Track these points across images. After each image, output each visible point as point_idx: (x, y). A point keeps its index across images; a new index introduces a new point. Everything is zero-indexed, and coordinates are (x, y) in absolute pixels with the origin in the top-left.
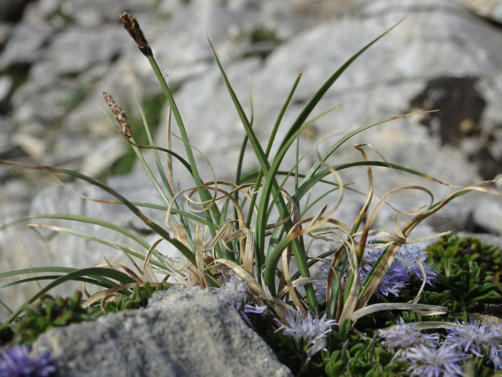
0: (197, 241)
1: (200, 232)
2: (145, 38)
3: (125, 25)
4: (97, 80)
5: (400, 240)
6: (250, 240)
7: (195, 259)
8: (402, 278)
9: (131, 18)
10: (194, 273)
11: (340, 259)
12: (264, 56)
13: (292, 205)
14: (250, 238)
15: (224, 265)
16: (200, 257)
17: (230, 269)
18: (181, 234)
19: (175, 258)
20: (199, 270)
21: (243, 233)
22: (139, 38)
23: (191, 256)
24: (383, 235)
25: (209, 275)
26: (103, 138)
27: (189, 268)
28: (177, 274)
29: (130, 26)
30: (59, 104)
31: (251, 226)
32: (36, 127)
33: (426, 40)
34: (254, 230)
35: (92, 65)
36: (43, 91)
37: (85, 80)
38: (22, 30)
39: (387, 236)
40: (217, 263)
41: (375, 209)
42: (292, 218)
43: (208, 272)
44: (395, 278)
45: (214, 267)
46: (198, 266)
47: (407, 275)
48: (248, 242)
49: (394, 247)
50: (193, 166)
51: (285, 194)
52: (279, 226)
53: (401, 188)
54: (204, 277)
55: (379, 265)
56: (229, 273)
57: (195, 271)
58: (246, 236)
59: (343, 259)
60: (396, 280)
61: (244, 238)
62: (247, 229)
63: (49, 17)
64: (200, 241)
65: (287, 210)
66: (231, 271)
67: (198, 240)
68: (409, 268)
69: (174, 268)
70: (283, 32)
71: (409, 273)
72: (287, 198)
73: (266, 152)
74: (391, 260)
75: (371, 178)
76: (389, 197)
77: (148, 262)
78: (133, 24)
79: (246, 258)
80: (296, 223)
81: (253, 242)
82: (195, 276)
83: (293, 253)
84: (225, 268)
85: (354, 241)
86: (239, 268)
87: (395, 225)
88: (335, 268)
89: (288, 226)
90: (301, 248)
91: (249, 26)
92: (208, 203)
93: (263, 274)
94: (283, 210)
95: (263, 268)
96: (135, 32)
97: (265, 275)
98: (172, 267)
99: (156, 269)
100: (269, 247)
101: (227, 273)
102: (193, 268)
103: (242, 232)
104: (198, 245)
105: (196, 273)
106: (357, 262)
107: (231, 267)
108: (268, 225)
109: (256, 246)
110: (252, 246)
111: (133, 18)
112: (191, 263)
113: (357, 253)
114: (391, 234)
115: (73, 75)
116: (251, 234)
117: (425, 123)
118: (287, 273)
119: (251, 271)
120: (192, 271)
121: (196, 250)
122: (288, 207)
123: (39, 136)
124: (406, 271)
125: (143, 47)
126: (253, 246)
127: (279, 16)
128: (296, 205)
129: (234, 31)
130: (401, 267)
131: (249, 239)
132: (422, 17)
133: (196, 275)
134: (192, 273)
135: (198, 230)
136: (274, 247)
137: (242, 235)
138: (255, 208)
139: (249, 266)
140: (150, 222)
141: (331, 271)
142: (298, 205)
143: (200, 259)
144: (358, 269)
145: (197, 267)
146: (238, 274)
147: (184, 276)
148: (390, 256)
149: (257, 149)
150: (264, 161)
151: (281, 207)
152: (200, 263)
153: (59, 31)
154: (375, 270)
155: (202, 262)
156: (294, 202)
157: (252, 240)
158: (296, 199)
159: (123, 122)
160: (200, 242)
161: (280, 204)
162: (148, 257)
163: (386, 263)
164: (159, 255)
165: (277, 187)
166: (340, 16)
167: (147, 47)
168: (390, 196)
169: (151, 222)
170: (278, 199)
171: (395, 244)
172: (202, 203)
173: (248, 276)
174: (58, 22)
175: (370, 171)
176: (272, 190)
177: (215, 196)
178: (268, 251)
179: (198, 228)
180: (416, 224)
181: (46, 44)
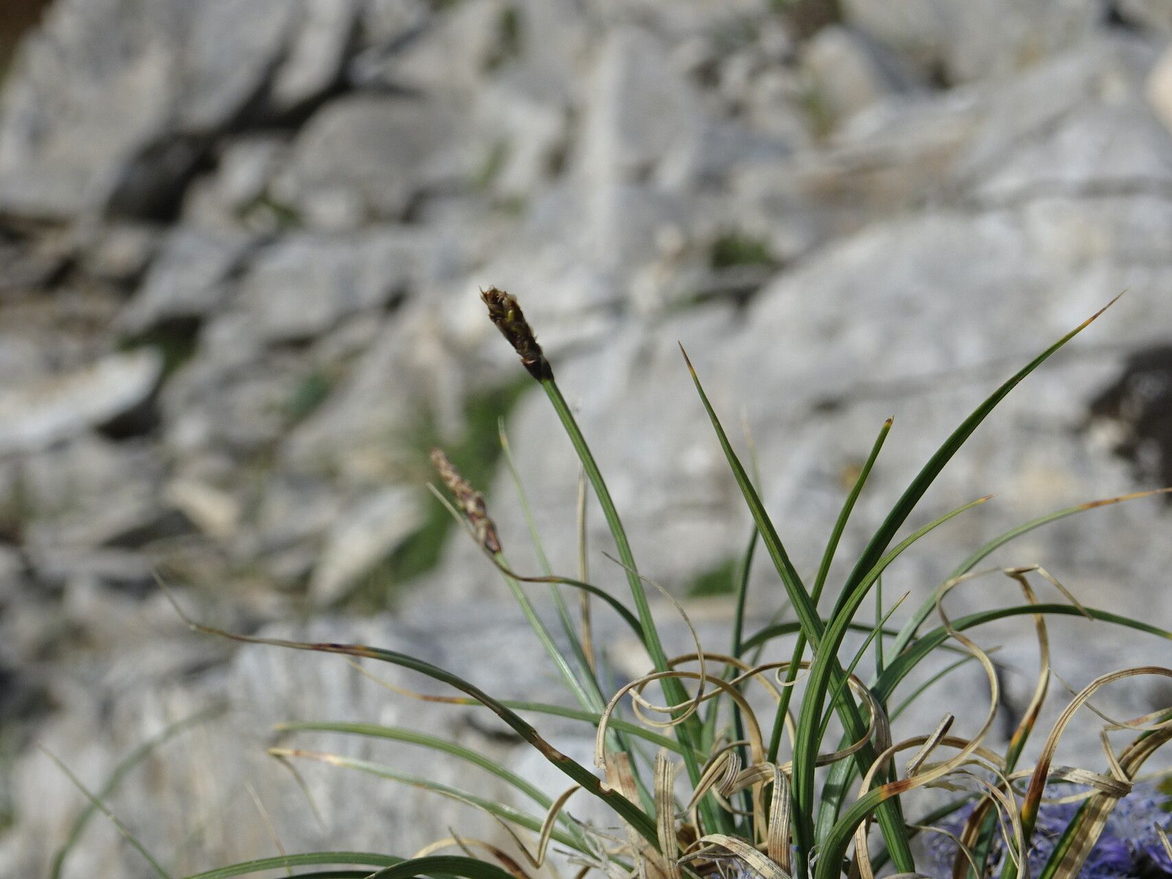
0: (662, 794)
1: (668, 773)
2: (537, 342)
3: (492, 315)
4: (354, 354)
5: (1118, 787)
6: (781, 792)
7: (656, 833)
8: (1120, 866)
9: (506, 299)
10: (653, 863)
11: (979, 828)
12: (743, 298)
13: (872, 710)
14: (782, 786)
15: (724, 849)
16: (667, 830)
17: (736, 856)
18: (623, 775)
19: (609, 828)
20: (665, 858)
21: (763, 775)
22: (522, 343)
23: (646, 826)
24: (1080, 778)
25: (688, 871)
26: (369, 489)
27: (641, 853)
28: (613, 865)
29: (504, 316)
30: (269, 409)
31: (779, 757)
32: (217, 464)
33: (1123, 260)
34: (788, 767)
35: (343, 318)
36: (230, 379)
37: (327, 354)
38: (182, 241)
39: (1089, 779)
40: (707, 844)
41: (1063, 721)
42: (873, 738)
43: (688, 864)
44: (1102, 866)
45: (701, 855)
46: (664, 848)
47: (1130, 856)
48: (776, 797)
49: (1104, 801)
50: (647, 622)
51: (856, 685)
52: (843, 758)
53: (1119, 673)
54: (678, 874)
55: (1068, 841)
56: (733, 864)
57: (654, 860)
58: (771, 780)
59: (987, 828)
60: (1105, 870)
61: (765, 784)
62: (773, 765)
63: (243, 210)
64: (667, 793)
65: (861, 719)
66: (739, 860)
67: (664, 792)
68: (1134, 841)
69: (604, 851)
70: (785, 242)
71: (1134, 853)
72: (861, 694)
73: (813, 593)
74: (1096, 830)
75: (1043, 641)
76: (1092, 692)
77: (547, 837)
78: (510, 312)
79: (773, 832)
80: (883, 750)
81: (788, 797)
82: (655, 871)
83: (875, 816)
84: (727, 856)
85: (1013, 788)
86: (758, 856)
87: (1105, 751)
88: (971, 850)
89: (864, 758)
90: (894, 807)
91: (705, 228)
92: (681, 708)
93: (813, 870)
94: (851, 722)
95: (812, 857)
96: (514, 328)
97: (818, 871)
98: (601, 850)
99: (566, 853)
100: (822, 804)
101: (730, 866)
102: (652, 852)
103: (760, 771)
104: (664, 803)
105: (658, 865)
106: (1021, 838)
107: (741, 854)
108: (820, 757)
109: (795, 804)
110: (785, 806)
111: (509, 299)
112: (646, 842)
113: (1021, 816)
114: (1099, 775)
115: (300, 343)
116: (781, 776)
117: (1125, 452)
118: (866, 867)
119: (784, 861)
120: (649, 859)
121: (658, 813)
122: (862, 713)
123: (224, 484)
124: (1126, 849)
125: (532, 362)
126: (787, 806)
127: (774, 206)
128: (881, 710)
129: (669, 239)
130: (1116, 839)
131: (779, 789)
132: (1110, 207)
133: (657, 868)
134: (649, 864)
135: (662, 769)
136: (832, 803)
137: (760, 777)
138: (787, 719)
139: (780, 850)
140: (558, 757)
141: (961, 855)
142: (885, 709)
143: (668, 835)
144: (1025, 854)
145: (661, 853)
146: (754, 869)
147: (630, 869)
148: (1095, 820)
149: (791, 585)
150: (808, 612)
151: (848, 716)
152: (669, 842)
153: (266, 242)
154: (1060, 854)
155: (673, 841)
156: (875, 704)
157: (786, 791)
158: (879, 695)
159: (480, 518)
160: (667, 797)
161: (845, 708)
162: (547, 827)
163: (1085, 836)
164: (573, 823)
165: (841, 674)
166: (918, 204)
167: (542, 362)
168: (1095, 690)
169: (561, 754)
170: (841, 699)
171: (1105, 795)
172: (669, 708)
173: (780, 875)
174: (263, 221)
175: (1041, 627)
176: (829, 683)
177: (701, 692)
178: (820, 813)
179: (663, 765)
180: (1152, 748)
181: (237, 272)
